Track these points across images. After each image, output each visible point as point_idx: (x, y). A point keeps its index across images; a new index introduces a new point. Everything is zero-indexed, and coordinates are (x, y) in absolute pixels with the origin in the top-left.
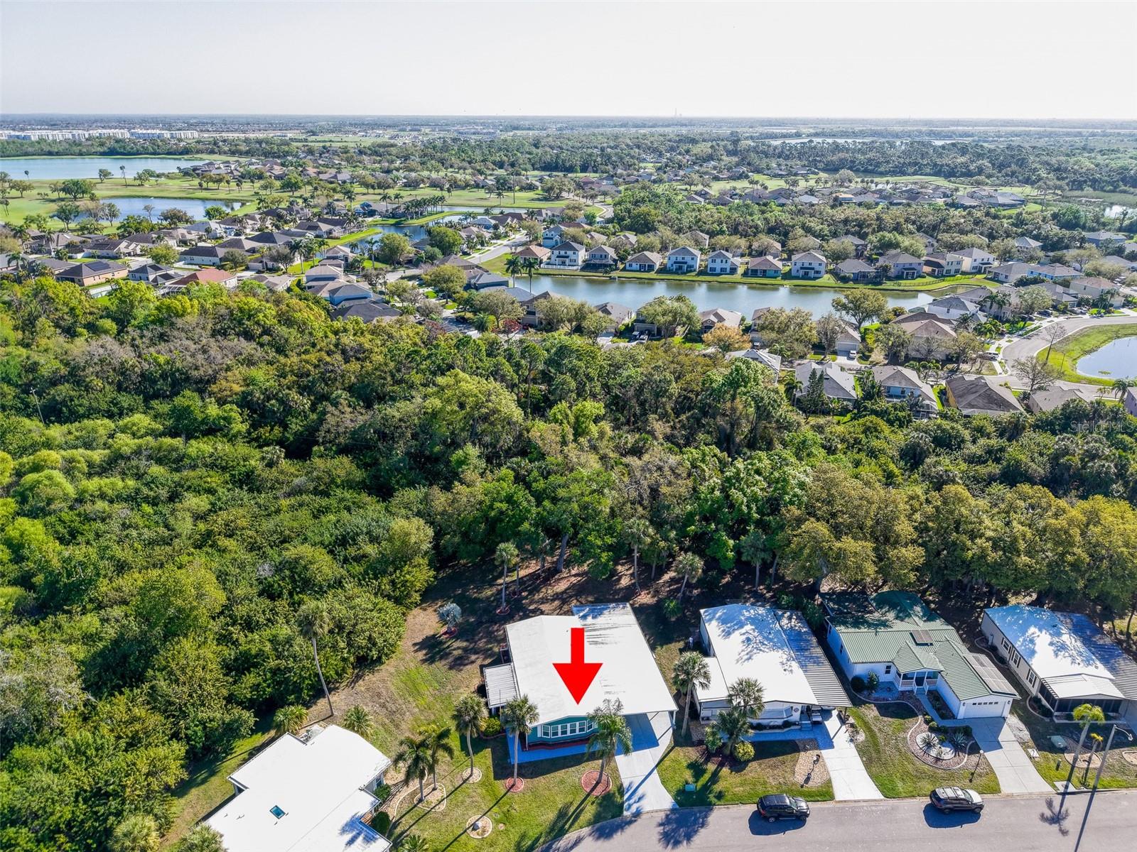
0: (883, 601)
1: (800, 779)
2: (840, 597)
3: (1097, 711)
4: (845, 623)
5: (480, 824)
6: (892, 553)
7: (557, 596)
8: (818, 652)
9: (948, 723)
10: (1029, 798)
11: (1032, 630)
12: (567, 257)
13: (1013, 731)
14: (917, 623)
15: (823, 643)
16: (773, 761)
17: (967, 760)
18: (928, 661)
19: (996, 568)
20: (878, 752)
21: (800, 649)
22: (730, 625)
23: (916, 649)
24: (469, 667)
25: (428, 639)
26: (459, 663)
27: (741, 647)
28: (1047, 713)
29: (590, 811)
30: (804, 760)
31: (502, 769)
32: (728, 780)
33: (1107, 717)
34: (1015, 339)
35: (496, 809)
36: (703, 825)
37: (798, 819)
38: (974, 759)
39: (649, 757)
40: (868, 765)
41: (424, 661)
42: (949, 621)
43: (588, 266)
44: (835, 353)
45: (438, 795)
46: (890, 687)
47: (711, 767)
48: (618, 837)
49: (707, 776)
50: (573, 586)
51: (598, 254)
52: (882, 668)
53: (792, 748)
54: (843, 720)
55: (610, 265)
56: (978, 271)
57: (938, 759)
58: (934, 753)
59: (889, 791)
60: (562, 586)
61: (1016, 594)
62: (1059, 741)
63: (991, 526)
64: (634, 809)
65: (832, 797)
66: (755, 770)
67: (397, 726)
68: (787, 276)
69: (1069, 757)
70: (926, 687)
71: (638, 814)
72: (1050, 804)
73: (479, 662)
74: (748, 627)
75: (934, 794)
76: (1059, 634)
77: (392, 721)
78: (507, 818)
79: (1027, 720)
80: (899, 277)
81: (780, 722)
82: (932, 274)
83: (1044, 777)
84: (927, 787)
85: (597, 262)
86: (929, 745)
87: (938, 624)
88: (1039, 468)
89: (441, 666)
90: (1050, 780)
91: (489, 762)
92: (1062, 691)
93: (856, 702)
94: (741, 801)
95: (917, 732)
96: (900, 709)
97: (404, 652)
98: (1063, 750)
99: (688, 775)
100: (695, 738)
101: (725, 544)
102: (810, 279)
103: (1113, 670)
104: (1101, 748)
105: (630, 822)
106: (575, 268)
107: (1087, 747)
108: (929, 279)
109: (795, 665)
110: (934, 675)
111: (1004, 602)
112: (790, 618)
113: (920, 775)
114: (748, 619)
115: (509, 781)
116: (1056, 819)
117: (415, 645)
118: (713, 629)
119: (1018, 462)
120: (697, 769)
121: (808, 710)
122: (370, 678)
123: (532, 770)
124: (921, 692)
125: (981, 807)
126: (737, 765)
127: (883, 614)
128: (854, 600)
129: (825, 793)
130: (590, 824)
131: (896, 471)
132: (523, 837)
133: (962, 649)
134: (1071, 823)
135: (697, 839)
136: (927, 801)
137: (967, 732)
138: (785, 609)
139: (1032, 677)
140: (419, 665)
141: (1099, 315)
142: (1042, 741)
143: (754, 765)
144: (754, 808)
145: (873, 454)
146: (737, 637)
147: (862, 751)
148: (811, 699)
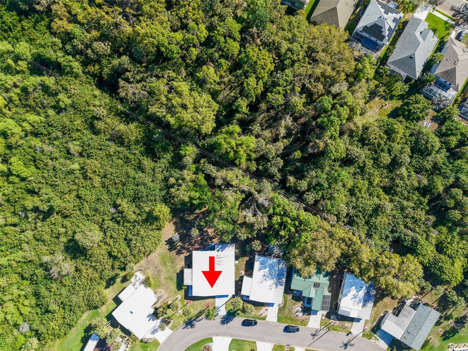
1: (260, 314)
8: (284, 280)
9: (308, 306)
10: (312, 329)
14: (321, 278)
20: (284, 310)
21: (279, 279)
22: (263, 265)
23: (312, 289)
24: (181, 255)
25: (170, 240)
26: (179, 252)
30: (264, 309)
31: (186, 297)
35: (183, 308)
36: (231, 321)
37: (255, 324)
38: (307, 317)
39: (225, 300)
40: (279, 313)
41: (168, 250)
58: (297, 314)
62: (332, 316)
64: (217, 313)
69: (331, 321)
72: (317, 331)
74: (267, 269)
75: (290, 324)
86: (298, 311)
87: (326, 279)
89: (174, 252)
90: (321, 325)
91: (183, 294)
95: (298, 307)
96: (298, 299)
97: (162, 244)
99: (232, 307)
103: (364, 305)
105: (215, 317)
109: (274, 286)
113: (290, 318)
114: (269, 264)
115: (188, 301)
116: (314, 335)
117: (166, 241)
125: (299, 329)
129: (264, 318)
130: (205, 315)
134: (317, 337)
135: (229, 324)
136: (287, 325)
142: (328, 316)
146: (262, 272)
147: (280, 309)
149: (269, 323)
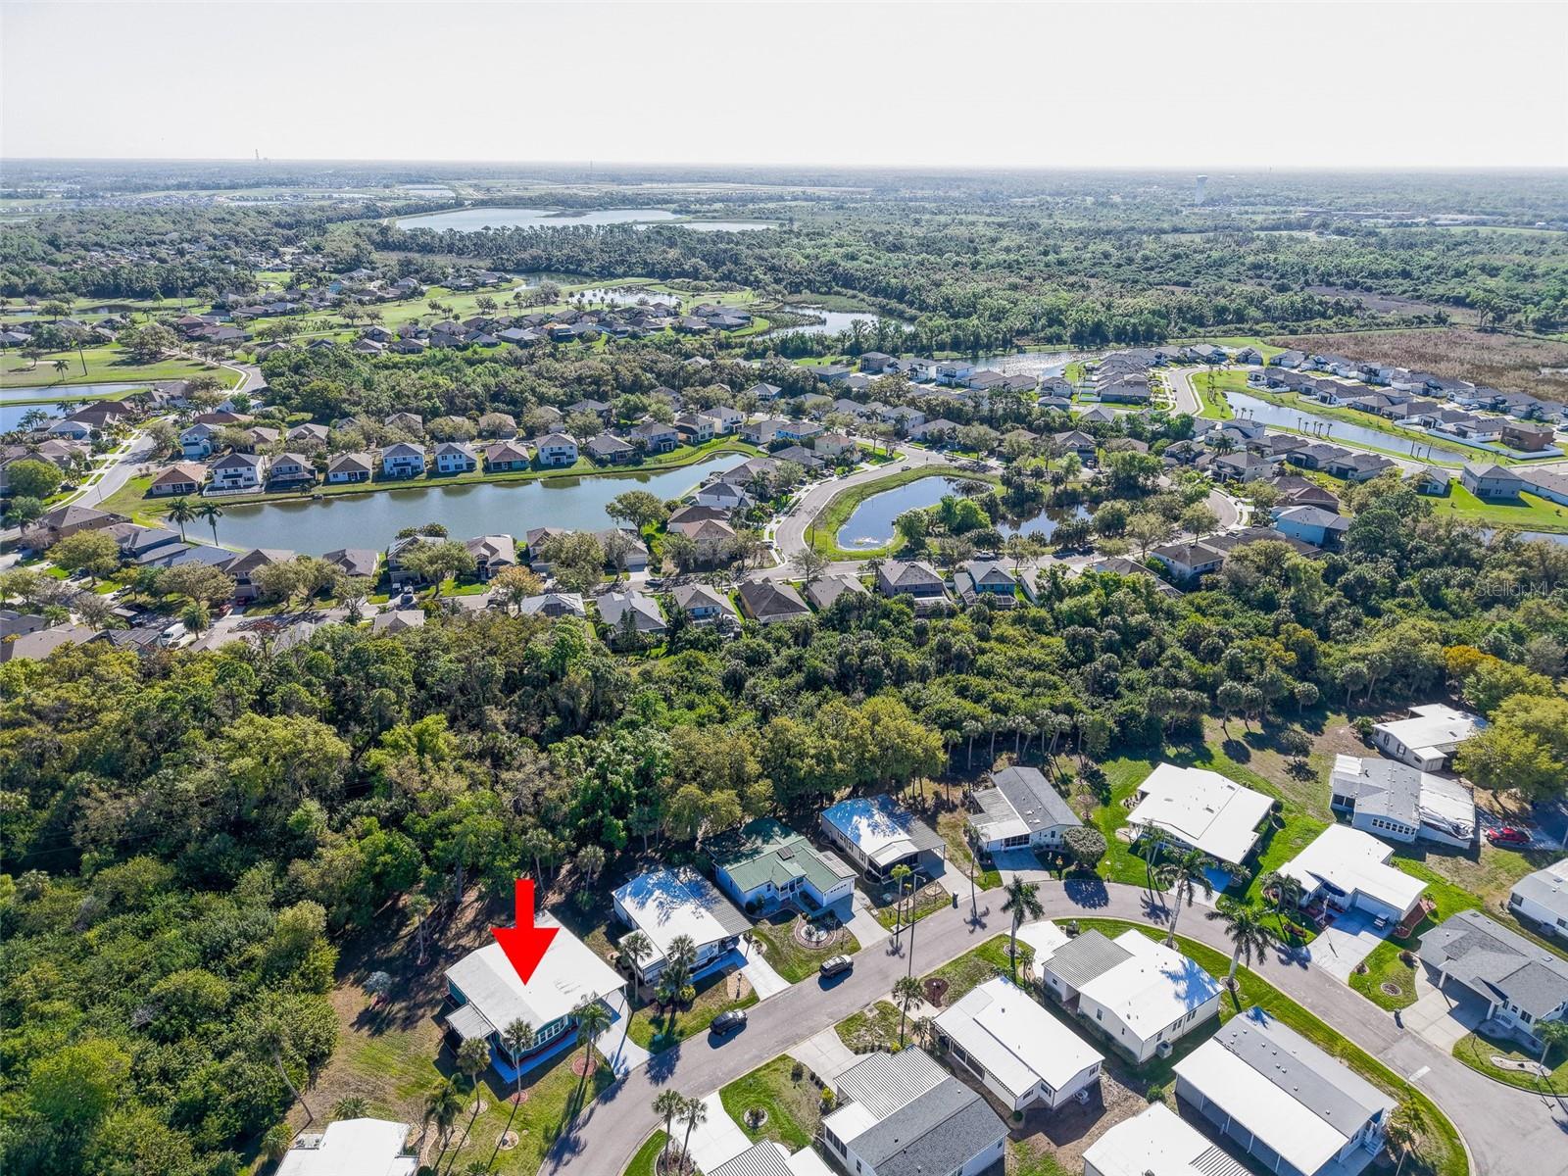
0: (752, 830)
1: (733, 996)
2: (718, 839)
3: (905, 868)
4: (728, 862)
5: (507, 1138)
6: (749, 791)
7: (469, 927)
8: (715, 892)
9: (818, 913)
10: (878, 946)
11: (855, 818)
12: (240, 476)
13: (860, 900)
14: (781, 842)
15: (716, 884)
16: (709, 992)
17: (837, 934)
18: (795, 870)
19: (822, 778)
20: (778, 953)
21: (702, 896)
22: (642, 895)
23: (784, 864)
24: (420, 1023)
25: (361, 1015)
26: (409, 1022)
27: (657, 912)
28: (877, 880)
29: (590, 1088)
30: (731, 981)
31: (502, 1090)
32: (683, 1019)
33: (912, 869)
34: (783, 519)
35: (514, 1122)
36: (678, 1059)
37: (740, 1026)
38: (840, 932)
39: (618, 1028)
40: (774, 967)
41: (372, 1035)
42: (800, 833)
43: (273, 484)
44: (626, 570)
45: (458, 1135)
46: (773, 900)
47: (667, 1016)
48: (620, 1095)
49: (667, 1024)
50: (479, 912)
51: (285, 466)
52: (765, 887)
53: (719, 976)
54: (748, 941)
55: (308, 480)
56: (730, 432)
57: (818, 942)
58: (814, 939)
59: (793, 979)
60: (469, 915)
61: (838, 790)
62: (888, 897)
63: (811, 743)
64: (622, 1070)
65: (758, 1000)
66: (699, 1005)
67: (384, 1101)
68: (537, 465)
69: (895, 906)
70: (797, 891)
71: (627, 1073)
72: (891, 942)
73: (429, 1014)
74: (657, 893)
75: (822, 968)
76: (872, 816)
77: (376, 1099)
78: (526, 1124)
79: (866, 891)
80: (657, 451)
81: (705, 961)
82: (687, 442)
83: (884, 926)
84: (816, 965)
85: (287, 477)
86: (810, 934)
87: (794, 838)
88: (830, 670)
89: (392, 1032)
90: (886, 926)
91: (488, 1090)
92: (883, 861)
93: (754, 922)
94: (698, 1030)
95: (800, 927)
96: (784, 915)
97: (346, 1036)
98: (891, 903)
99: (652, 1029)
100: (647, 1000)
101: (616, 826)
102: (563, 466)
103: (908, 831)
104: (912, 891)
105: (624, 1081)
106: (256, 489)
107: (904, 895)
108: (687, 449)
109: (702, 910)
110: (800, 880)
111: (832, 799)
112: (685, 872)
113: (810, 958)
114: (654, 885)
115: (514, 1096)
116: (895, 951)
117: (352, 1025)
118: (627, 904)
119: (815, 668)
120: (657, 1022)
121: (723, 943)
122: (325, 1075)
123: (530, 1080)
124: (794, 896)
125: (852, 964)
126: (685, 1005)
127: (754, 843)
128: (728, 838)
129: (753, 999)
130: (594, 1096)
131: (727, 703)
132: (547, 1130)
133: (812, 850)
134: (905, 950)
135: (677, 1070)
136: (819, 974)
137: (831, 914)
138: (679, 866)
139: (862, 855)
140: (369, 1041)
141: (844, 476)
142: (878, 902)
143: (697, 1000)
144: (709, 1030)
145: (702, 690)
146: (651, 904)
147: (768, 958)
148: (724, 934)
149: (773, 1001)
